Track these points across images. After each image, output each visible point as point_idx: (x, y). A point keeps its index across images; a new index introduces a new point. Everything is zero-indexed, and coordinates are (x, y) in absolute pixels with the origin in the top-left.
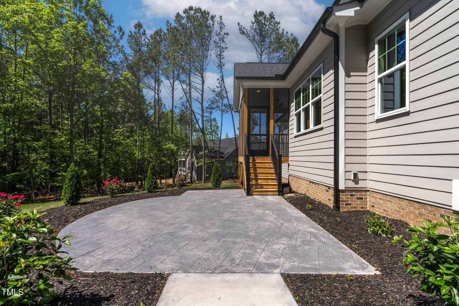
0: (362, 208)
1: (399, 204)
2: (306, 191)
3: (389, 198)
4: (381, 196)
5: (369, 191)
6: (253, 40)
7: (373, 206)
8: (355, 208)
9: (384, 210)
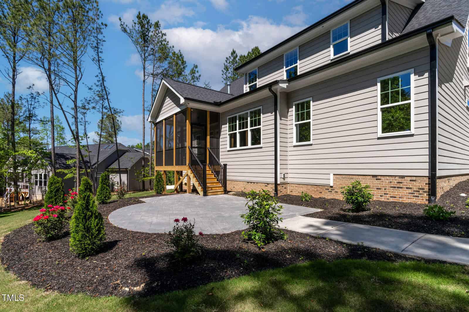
0: (286, 193)
1: (306, 188)
2: (244, 189)
3: (301, 186)
4: (297, 185)
5: (289, 183)
6: (136, 42)
7: (292, 191)
8: (284, 193)
9: (299, 192)
